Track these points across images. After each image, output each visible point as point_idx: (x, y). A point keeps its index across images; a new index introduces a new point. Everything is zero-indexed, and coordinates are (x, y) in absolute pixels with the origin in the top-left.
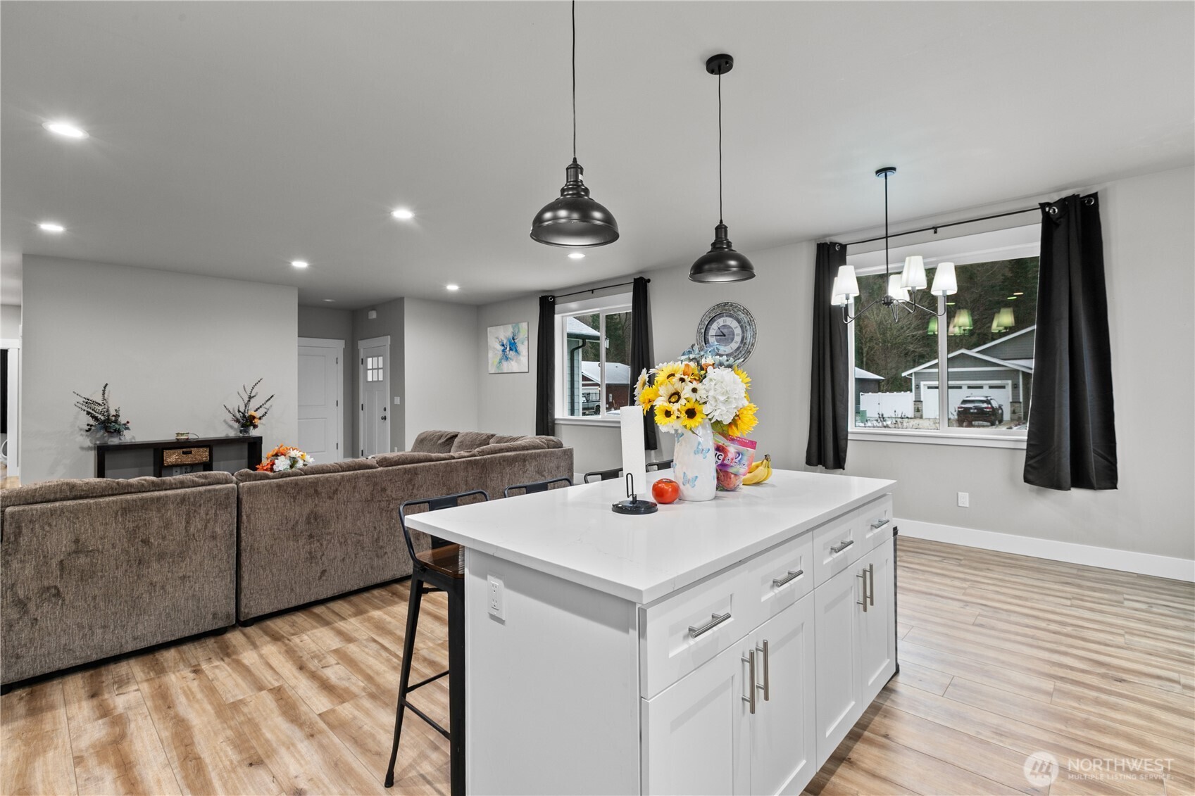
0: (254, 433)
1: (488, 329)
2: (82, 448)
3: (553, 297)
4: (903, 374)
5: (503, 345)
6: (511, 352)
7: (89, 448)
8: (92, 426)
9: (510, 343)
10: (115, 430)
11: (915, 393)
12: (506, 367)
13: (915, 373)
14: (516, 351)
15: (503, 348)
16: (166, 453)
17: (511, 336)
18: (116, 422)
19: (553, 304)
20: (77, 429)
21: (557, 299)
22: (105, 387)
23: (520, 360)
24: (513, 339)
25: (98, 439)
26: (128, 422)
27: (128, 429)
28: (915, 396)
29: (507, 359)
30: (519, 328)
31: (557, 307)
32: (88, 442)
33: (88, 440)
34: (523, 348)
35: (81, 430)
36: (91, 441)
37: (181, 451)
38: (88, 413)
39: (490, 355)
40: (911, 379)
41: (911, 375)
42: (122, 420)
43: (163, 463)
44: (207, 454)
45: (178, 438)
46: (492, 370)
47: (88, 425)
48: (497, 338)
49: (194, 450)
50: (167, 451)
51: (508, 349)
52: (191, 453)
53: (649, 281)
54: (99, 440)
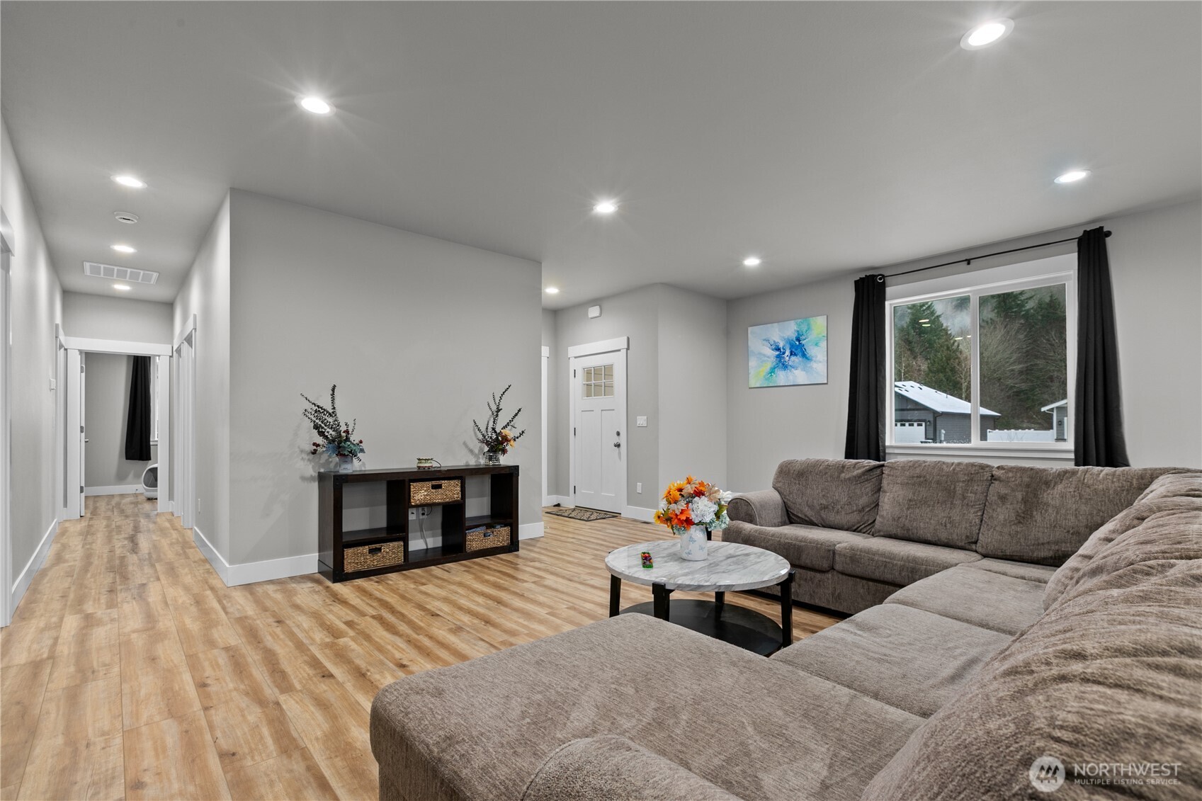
0: (504, 460)
1: (750, 329)
2: (303, 479)
3: (883, 276)
4: (1043, 409)
5: (778, 349)
6: (793, 358)
7: (312, 479)
8: (318, 445)
9: (792, 346)
10: (350, 452)
11: (1057, 430)
12: (782, 377)
13: (1057, 408)
14: (804, 355)
15: (778, 353)
16: (414, 487)
17: (794, 336)
18: (347, 439)
19: (882, 287)
20: (297, 450)
21: (888, 280)
22: (333, 390)
23: (811, 367)
24: (798, 340)
25: (323, 465)
26: (361, 442)
27: (362, 451)
28: (1057, 433)
29: (785, 367)
30: (809, 325)
31: (889, 290)
32: (310, 470)
33: (311, 466)
34: (818, 353)
35: (302, 451)
36: (313, 467)
37: (430, 484)
38: (316, 427)
39: (753, 363)
40: (1052, 415)
41: (1052, 410)
42: (354, 438)
43: (410, 502)
44: (459, 488)
45: (419, 465)
46: (754, 382)
47: (314, 444)
48: (768, 340)
49: (445, 483)
50: (415, 484)
51: (788, 353)
52: (439, 487)
53: (1109, 234)
54: (323, 467)
